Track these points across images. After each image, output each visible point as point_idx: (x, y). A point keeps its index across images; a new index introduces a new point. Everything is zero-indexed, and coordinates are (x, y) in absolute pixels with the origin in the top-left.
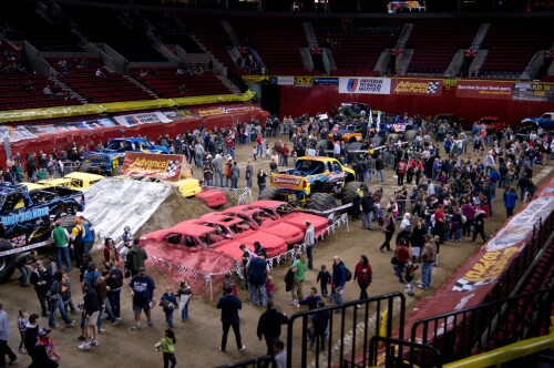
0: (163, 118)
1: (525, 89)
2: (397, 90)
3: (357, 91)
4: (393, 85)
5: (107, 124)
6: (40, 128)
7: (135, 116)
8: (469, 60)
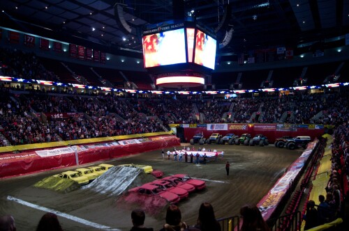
0: (137, 142)
1: (281, 127)
2: (230, 128)
3: (214, 129)
4: (229, 127)
5: (115, 144)
6: (89, 146)
7: (126, 141)
8: (258, 116)
